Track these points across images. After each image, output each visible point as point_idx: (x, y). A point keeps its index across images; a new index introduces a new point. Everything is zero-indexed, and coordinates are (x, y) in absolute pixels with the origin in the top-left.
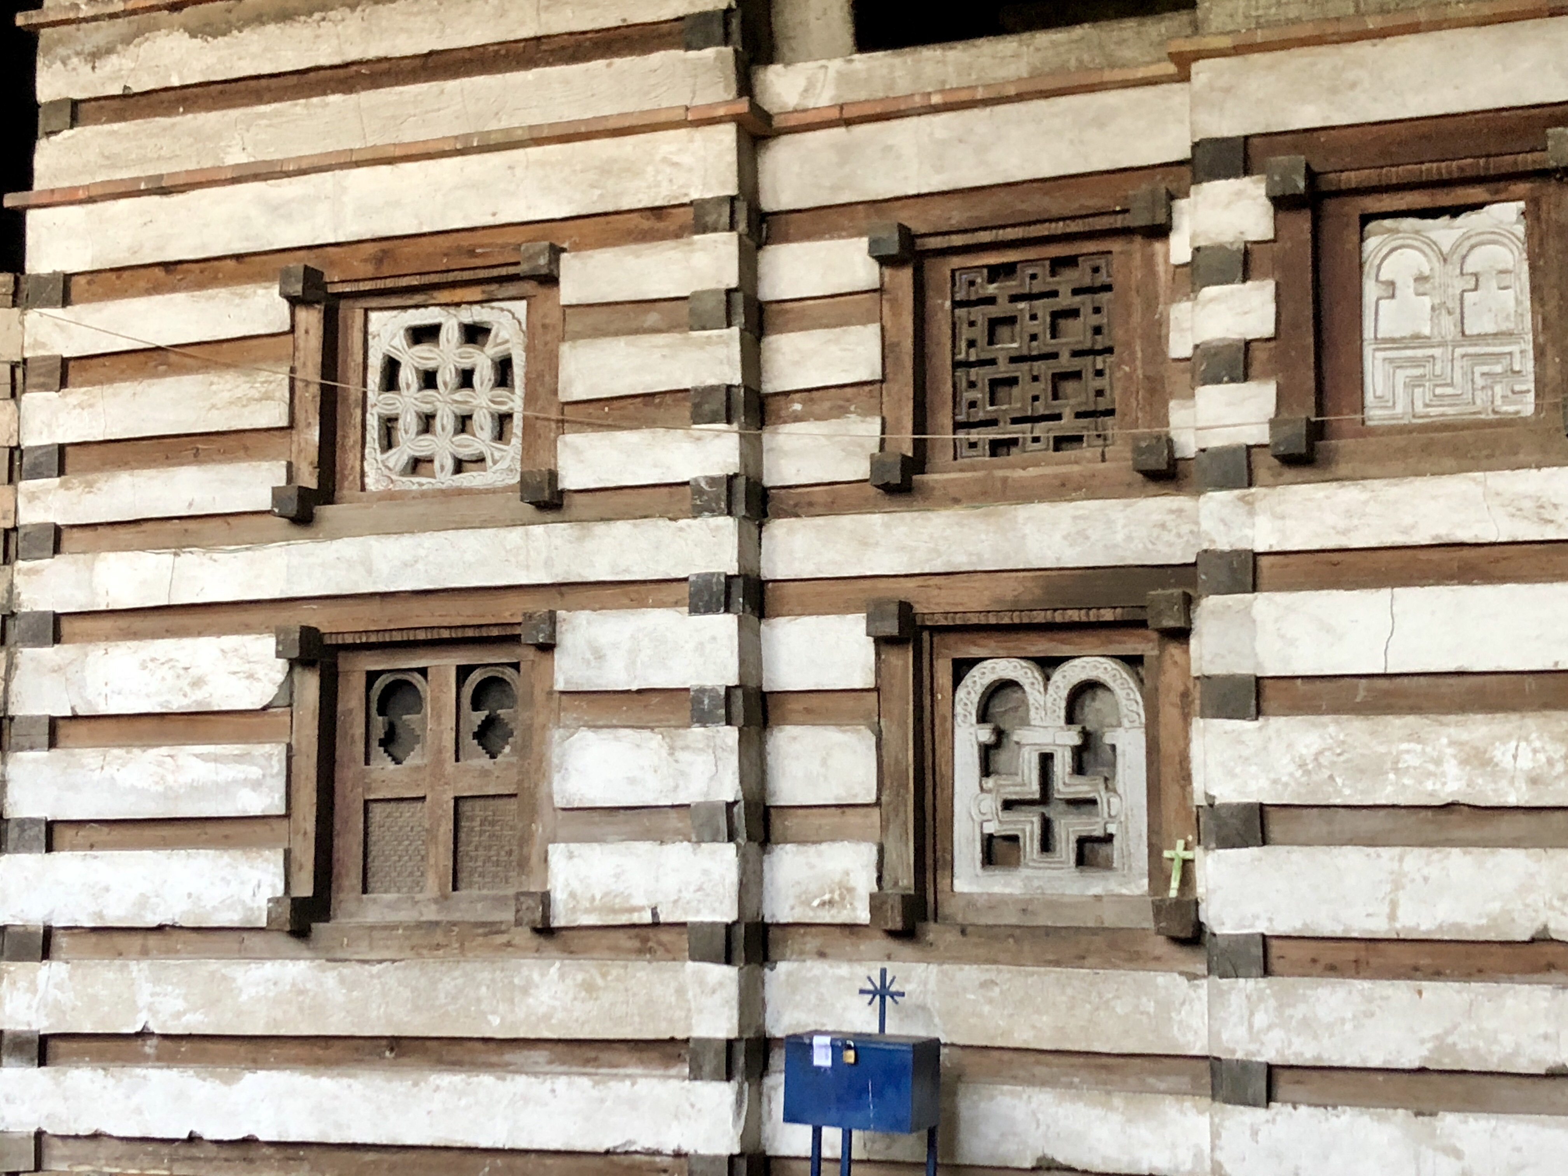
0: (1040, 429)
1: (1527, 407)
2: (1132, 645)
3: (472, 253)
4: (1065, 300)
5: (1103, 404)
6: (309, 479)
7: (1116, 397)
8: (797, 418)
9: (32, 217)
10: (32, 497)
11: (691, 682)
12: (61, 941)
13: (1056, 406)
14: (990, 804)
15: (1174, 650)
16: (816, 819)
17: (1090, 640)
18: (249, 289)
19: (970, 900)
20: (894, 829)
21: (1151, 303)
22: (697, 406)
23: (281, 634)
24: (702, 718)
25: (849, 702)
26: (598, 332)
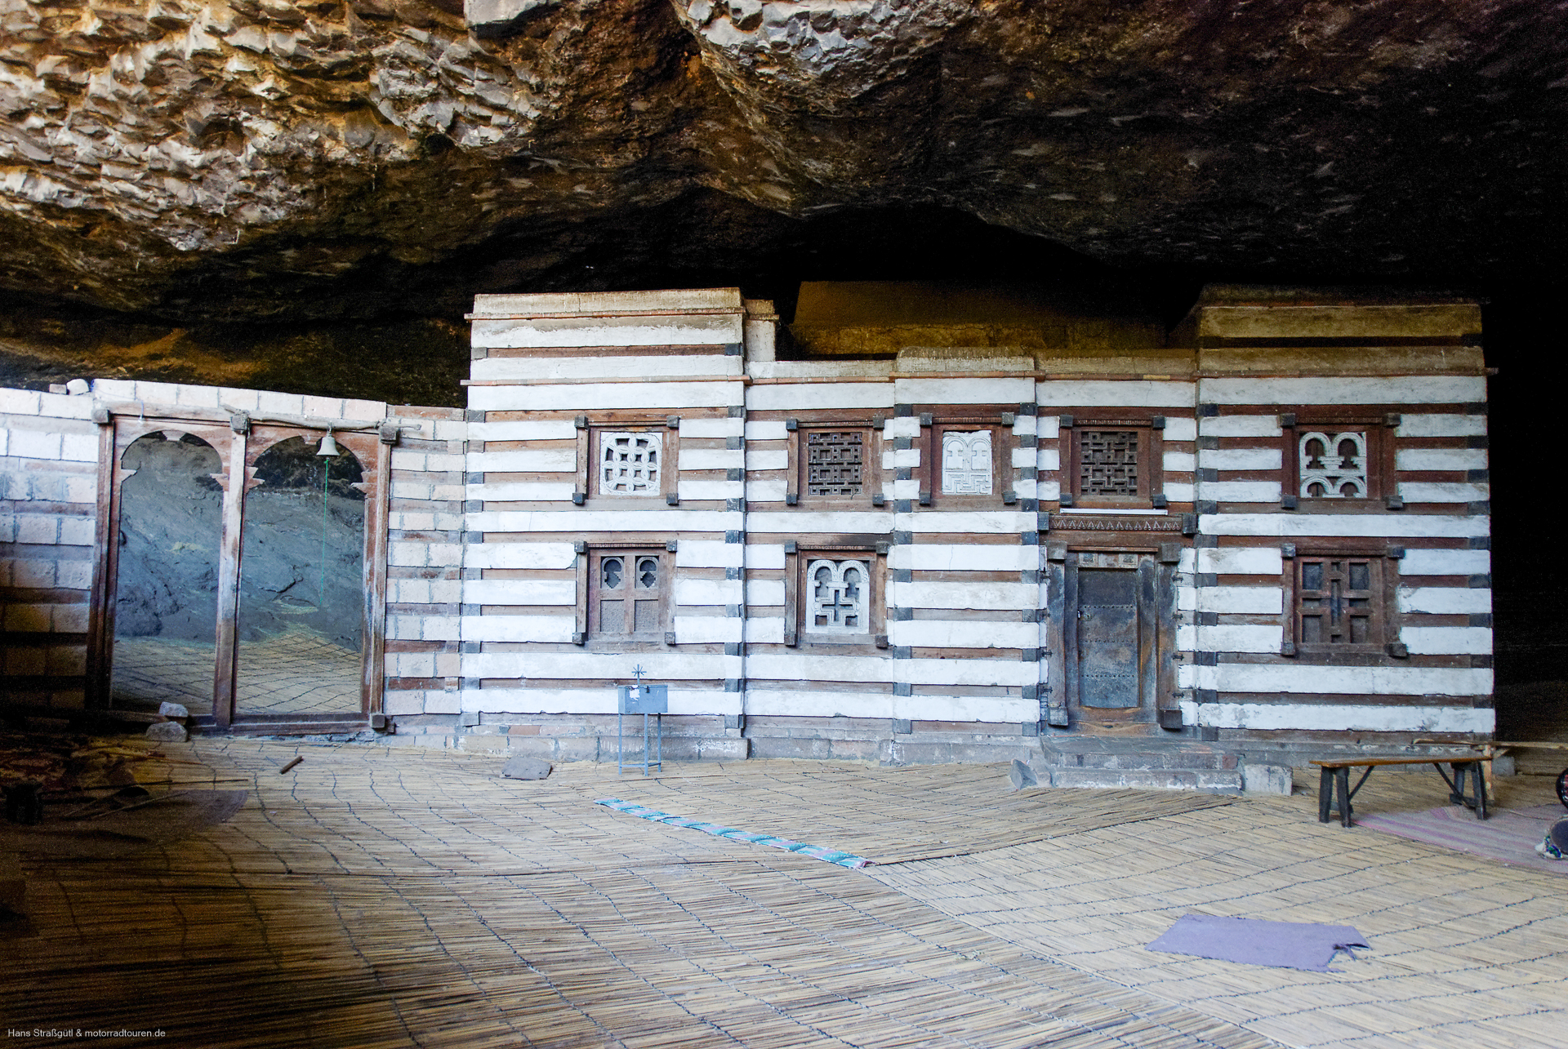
0: (836, 487)
1: (990, 492)
2: (866, 557)
3: (645, 416)
4: (846, 446)
5: (858, 480)
6: (583, 490)
7: (861, 478)
8: (757, 479)
9: (470, 389)
10: (472, 490)
11: (727, 565)
12: (485, 646)
13: (842, 480)
14: (819, 606)
15: (881, 560)
16: (762, 610)
17: (852, 556)
18: (561, 422)
19: (811, 636)
20: (789, 614)
21: (875, 450)
22: (729, 475)
23: (576, 544)
24: (731, 577)
25: (776, 573)
26: (692, 447)
